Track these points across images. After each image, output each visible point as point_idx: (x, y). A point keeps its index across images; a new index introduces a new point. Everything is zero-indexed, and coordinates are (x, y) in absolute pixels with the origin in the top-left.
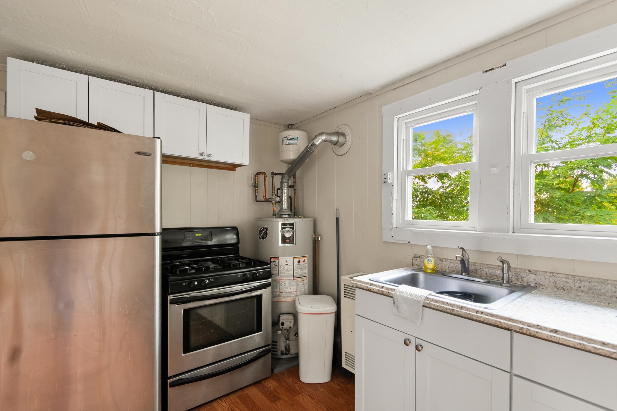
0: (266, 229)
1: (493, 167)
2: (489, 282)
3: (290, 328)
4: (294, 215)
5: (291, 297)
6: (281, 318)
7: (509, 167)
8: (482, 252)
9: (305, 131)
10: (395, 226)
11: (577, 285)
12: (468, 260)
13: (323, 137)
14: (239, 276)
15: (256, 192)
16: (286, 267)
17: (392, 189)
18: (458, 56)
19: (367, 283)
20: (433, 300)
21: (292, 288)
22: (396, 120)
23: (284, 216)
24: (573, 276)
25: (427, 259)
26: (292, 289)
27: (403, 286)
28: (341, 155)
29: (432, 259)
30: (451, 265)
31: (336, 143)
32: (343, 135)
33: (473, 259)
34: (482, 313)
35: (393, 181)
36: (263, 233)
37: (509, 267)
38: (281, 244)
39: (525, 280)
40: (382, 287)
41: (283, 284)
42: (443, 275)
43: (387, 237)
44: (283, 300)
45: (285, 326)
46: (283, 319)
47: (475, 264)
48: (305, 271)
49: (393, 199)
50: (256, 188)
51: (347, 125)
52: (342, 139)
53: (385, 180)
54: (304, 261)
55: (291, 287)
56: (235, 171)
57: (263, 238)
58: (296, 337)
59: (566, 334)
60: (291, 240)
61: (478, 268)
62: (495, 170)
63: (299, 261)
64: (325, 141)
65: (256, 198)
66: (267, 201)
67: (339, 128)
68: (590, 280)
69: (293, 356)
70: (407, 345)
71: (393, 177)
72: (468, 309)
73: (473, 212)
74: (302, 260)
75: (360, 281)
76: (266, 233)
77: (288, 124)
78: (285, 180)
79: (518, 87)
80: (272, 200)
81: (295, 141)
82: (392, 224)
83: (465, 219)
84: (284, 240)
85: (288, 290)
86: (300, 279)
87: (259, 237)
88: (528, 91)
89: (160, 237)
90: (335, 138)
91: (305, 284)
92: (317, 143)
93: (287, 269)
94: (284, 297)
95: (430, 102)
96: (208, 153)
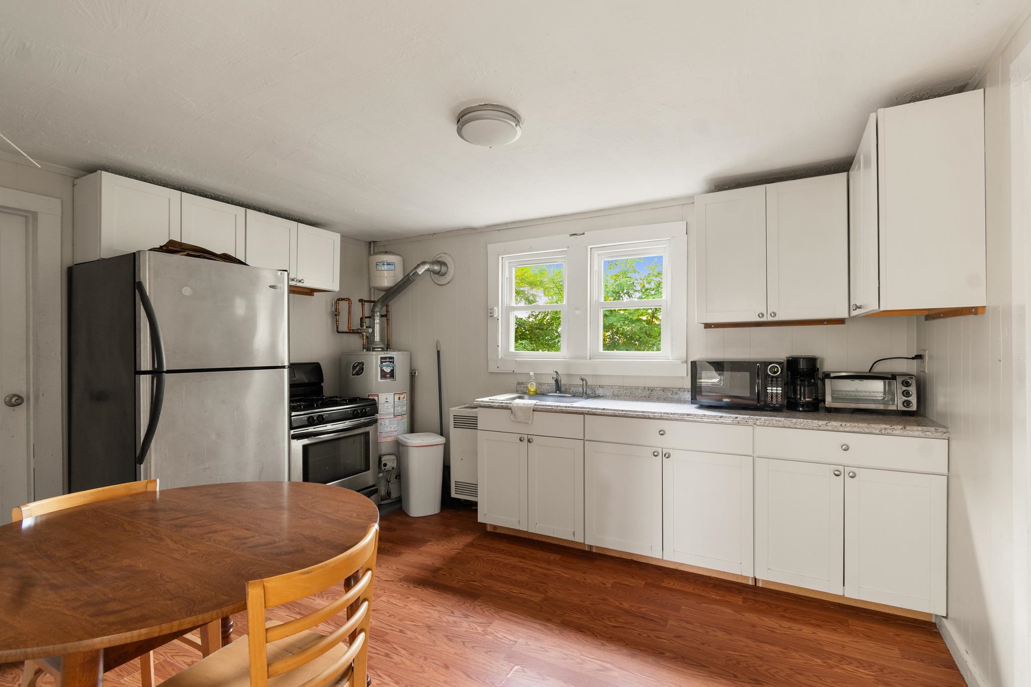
0: (363, 364)
1: (577, 310)
2: (574, 396)
3: (393, 468)
4: (387, 348)
5: (391, 437)
6: (383, 459)
7: (587, 310)
8: (570, 375)
9: (400, 255)
10: (500, 358)
11: (625, 392)
12: (561, 381)
13: (427, 267)
14: (349, 412)
15: (336, 321)
16: (386, 405)
17: (498, 323)
18: (552, 217)
19: (488, 402)
20: (539, 405)
21: (393, 426)
22: (500, 258)
23: (376, 349)
24: (623, 387)
25: (530, 384)
26: (392, 428)
27: (517, 400)
28: (442, 285)
29: (534, 383)
30: (548, 387)
31: (438, 273)
32: (445, 264)
33: (564, 381)
34: (569, 407)
35: (498, 315)
36: (358, 368)
37: (587, 383)
38: (381, 379)
39: (597, 392)
40: (502, 403)
41: (383, 423)
42: (543, 395)
43: (492, 368)
44: (383, 440)
45: (387, 468)
46: (385, 460)
47: (565, 385)
48: (405, 409)
49: (498, 332)
50: (338, 317)
51: (449, 255)
52: (444, 269)
53: (491, 315)
54: (404, 398)
55: (391, 426)
56: (313, 295)
57: (358, 374)
58: (397, 480)
59: (608, 410)
60: (392, 375)
61: (567, 387)
62: (577, 312)
63: (399, 398)
64: (428, 270)
65: (337, 328)
66: (352, 332)
67: (439, 256)
68: (631, 388)
69: (393, 500)
70: (522, 441)
71: (498, 312)
72: (561, 407)
73: (563, 343)
74: (402, 396)
75: (482, 401)
76: (363, 369)
77: (370, 241)
78: (377, 309)
79: (592, 251)
80: (362, 331)
81: (392, 267)
82: (498, 356)
83: (558, 349)
84: (384, 375)
85: (388, 430)
86: (399, 418)
87: (352, 374)
88: (599, 255)
89: (288, 370)
90: (436, 268)
91: (404, 422)
92: (420, 273)
93: (387, 406)
94: (384, 437)
95: (531, 249)
96: (299, 278)
